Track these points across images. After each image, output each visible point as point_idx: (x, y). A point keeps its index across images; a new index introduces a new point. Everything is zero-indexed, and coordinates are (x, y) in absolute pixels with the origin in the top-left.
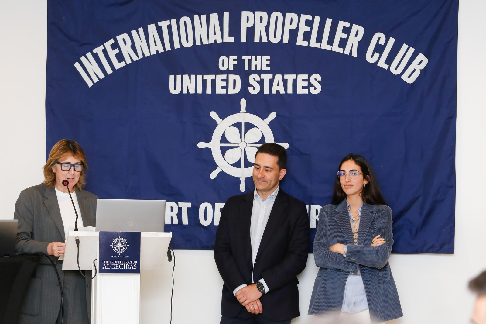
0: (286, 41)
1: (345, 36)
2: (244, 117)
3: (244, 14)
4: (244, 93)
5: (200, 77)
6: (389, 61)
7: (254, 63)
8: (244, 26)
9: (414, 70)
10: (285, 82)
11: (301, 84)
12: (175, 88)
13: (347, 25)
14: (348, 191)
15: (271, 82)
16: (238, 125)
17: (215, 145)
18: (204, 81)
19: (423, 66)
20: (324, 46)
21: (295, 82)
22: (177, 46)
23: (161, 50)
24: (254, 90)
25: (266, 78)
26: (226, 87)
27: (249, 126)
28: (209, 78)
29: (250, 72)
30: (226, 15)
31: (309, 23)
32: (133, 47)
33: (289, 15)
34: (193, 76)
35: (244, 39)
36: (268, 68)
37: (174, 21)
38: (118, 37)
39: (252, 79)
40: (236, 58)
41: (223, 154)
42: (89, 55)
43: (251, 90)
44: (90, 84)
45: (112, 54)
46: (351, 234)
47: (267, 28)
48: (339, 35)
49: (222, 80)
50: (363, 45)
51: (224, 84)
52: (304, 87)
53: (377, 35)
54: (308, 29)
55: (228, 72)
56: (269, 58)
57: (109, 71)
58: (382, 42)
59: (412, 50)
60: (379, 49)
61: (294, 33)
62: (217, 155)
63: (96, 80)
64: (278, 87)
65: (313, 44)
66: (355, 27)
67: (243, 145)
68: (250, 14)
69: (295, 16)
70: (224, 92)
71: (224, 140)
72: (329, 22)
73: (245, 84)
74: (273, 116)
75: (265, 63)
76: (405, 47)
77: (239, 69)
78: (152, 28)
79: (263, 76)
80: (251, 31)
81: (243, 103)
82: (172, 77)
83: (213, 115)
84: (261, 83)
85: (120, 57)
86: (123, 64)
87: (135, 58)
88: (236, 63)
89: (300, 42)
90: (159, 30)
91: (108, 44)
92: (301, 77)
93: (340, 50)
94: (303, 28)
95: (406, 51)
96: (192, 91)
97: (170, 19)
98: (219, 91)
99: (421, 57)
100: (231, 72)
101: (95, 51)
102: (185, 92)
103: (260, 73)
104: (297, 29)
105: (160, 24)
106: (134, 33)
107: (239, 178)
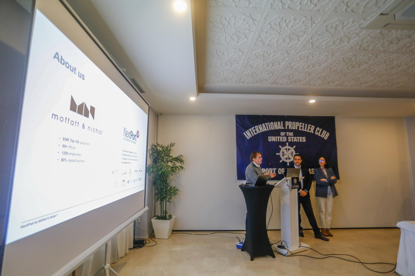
0: (296, 129)
1: (310, 128)
2: (287, 147)
3: (286, 122)
4: (287, 141)
5: (276, 137)
6: (321, 134)
7: (289, 134)
8: (286, 125)
9: (327, 137)
10: (297, 139)
11: (301, 139)
12: (270, 140)
13: (311, 125)
14: (321, 165)
15: (294, 139)
16: (286, 149)
17: (281, 154)
18: (277, 138)
19: (328, 136)
20: (305, 130)
21: (299, 139)
22: (270, 129)
23: (266, 130)
24: (290, 141)
25: (293, 138)
26: (283, 140)
27: (289, 149)
28: (278, 137)
29: (288, 136)
30: (282, 122)
31: (302, 125)
32: (259, 129)
33: (297, 123)
34: (274, 137)
35: (286, 128)
36: (293, 135)
37: (269, 123)
38: (255, 127)
39: (289, 138)
40: (285, 133)
41: (283, 156)
42: (248, 131)
43: (289, 140)
44: (248, 138)
45: (254, 131)
46: (325, 176)
47: (292, 126)
48: (309, 128)
49: (282, 138)
50: (315, 130)
51: (282, 139)
52: (302, 140)
53: (317, 128)
54: (301, 126)
55: (283, 136)
56: (293, 133)
57: (253, 135)
58: (319, 130)
60: (318, 131)
61: (298, 127)
62: (281, 157)
63: (250, 137)
64: (295, 140)
65: (303, 130)
67: (288, 154)
68: (287, 122)
69: (298, 123)
70: (282, 141)
71: (283, 153)
72: (306, 125)
73: (287, 139)
74: (294, 147)
76: (324, 131)
77: (286, 135)
78: (263, 125)
79: (292, 137)
80: (288, 126)
81: (287, 144)
82: (269, 137)
83: (280, 146)
84: (291, 139)
85: (256, 132)
86: (256, 133)
87: (260, 132)
88: (285, 134)
89: (300, 129)
90: (265, 125)
91: (253, 128)
92: (301, 138)
93: (309, 131)
94: (300, 126)
95: (325, 132)
96: (274, 141)
97: (268, 122)
98: (281, 141)
99: (328, 133)
100: (284, 136)
101: (249, 130)
102: (273, 141)
103: (291, 136)
104: (299, 126)
105: (266, 124)
106: (259, 125)
107: (287, 162)
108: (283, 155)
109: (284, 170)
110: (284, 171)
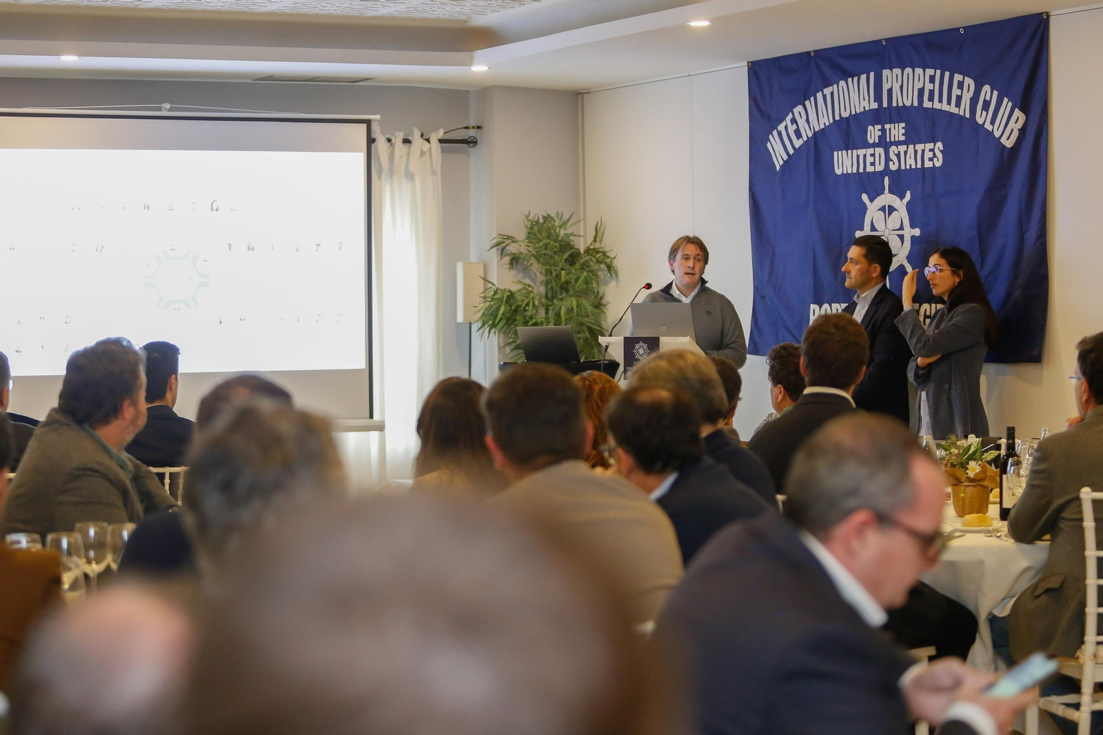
0: (916, 104)
1: (960, 92)
2: (887, 198)
3: (885, 73)
4: (887, 169)
5: (855, 151)
6: (993, 121)
7: (893, 132)
8: (885, 88)
9: (1013, 131)
10: (915, 154)
11: (927, 155)
12: (838, 168)
13: (961, 78)
15: (906, 154)
16: (883, 209)
18: (858, 156)
19: (1020, 125)
20: (945, 106)
21: (923, 152)
22: (838, 117)
23: (827, 123)
24: (893, 167)
25: (902, 148)
26: (874, 164)
27: (891, 209)
28: (861, 152)
29: (892, 143)
30: (872, 74)
31: (932, 79)
32: (807, 120)
33: (917, 71)
34: (850, 153)
35: (885, 103)
36: (902, 138)
37: (835, 87)
38: (795, 110)
39: (892, 151)
40: (880, 127)
42: (775, 133)
43: (891, 164)
44: (778, 167)
45: (792, 131)
47: (901, 88)
48: (955, 91)
49: (871, 155)
50: (973, 103)
51: (872, 159)
52: (930, 159)
53: (985, 88)
54: (932, 86)
55: (874, 145)
56: (904, 125)
57: (791, 151)
58: (988, 97)
59: (1010, 105)
60: (986, 106)
61: (921, 93)
63: (782, 162)
64: (911, 161)
65: (937, 106)
66: (967, 80)
67: (887, 233)
68: (889, 72)
69: (921, 71)
70: (872, 169)
71: (873, 227)
72: (947, 74)
73: (887, 159)
74: (908, 196)
75: (902, 131)
76: (1005, 100)
77: (882, 141)
78: (819, 97)
79: (899, 148)
80: (890, 93)
81: (887, 181)
82: (835, 153)
83: (865, 198)
84: (898, 156)
85: (798, 134)
86: (801, 142)
87: (809, 135)
88: (880, 133)
89: (927, 104)
90: (825, 99)
91: (788, 120)
92: (927, 147)
93: (957, 111)
94: (928, 86)
95: (1006, 106)
96: (850, 171)
97: (832, 84)
98: (869, 168)
99: (1017, 112)
100: (878, 145)
101: (779, 128)
102: (845, 171)
103: (898, 143)
104: (923, 88)
105: (826, 91)
106: (806, 103)
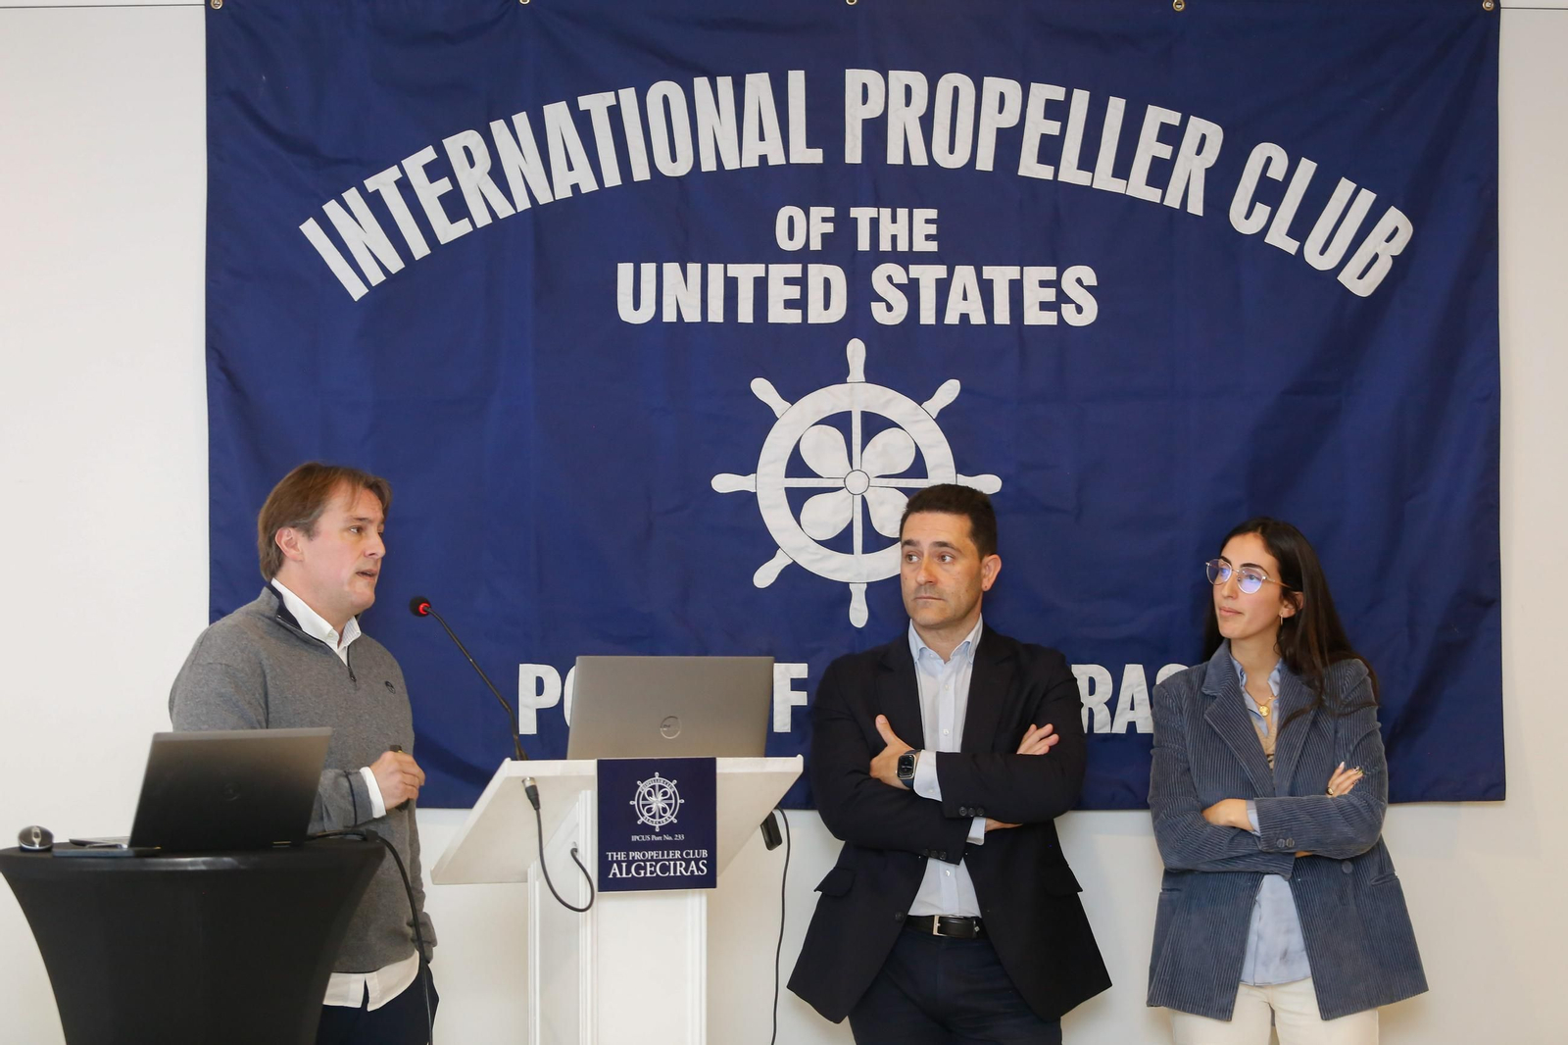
0: (985, 162)
1: (1165, 151)
2: (857, 394)
3: (855, 78)
4: (857, 319)
5: (716, 271)
6: (1301, 228)
7: (886, 230)
8: (855, 115)
9: (1376, 257)
10: (986, 288)
11: (1033, 295)
12: (637, 305)
13: (1173, 118)
15: (943, 288)
16: (840, 421)
17: (768, 483)
18: (731, 285)
19: (1398, 246)
20: (1103, 179)
21: (1016, 288)
22: (641, 173)
23: (589, 185)
24: (889, 313)
25: (928, 276)
26: (801, 304)
27: (875, 424)
28: (746, 273)
30: (797, 80)
31: (1057, 111)
32: (497, 174)
33: (993, 85)
34: (694, 269)
35: (853, 154)
36: (933, 246)
37: (628, 96)
38: (448, 143)
39: (883, 277)
40: (830, 212)
41: (796, 511)
42: (352, 196)
43: (878, 311)
44: (357, 290)
45: (430, 194)
47: (927, 122)
48: (1149, 147)
49: (789, 281)
50: (1222, 180)
51: (794, 292)
52: (1044, 306)
53: (1262, 152)
54: (1053, 128)
55: (804, 256)
56: (933, 213)
57: (420, 249)
58: (1277, 172)
59: (1367, 198)
60: (1270, 192)
62: (775, 515)
63: (376, 277)
64: (964, 305)
65: (1070, 172)
66: (1197, 126)
67: (856, 483)
68: (872, 77)
69: (1012, 88)
70: (794, 317)
71: (797, 465)
72: (1116, 107)
73: (861, 294)
74: (948, 392)
75: (922, 229)
76: (1345, 187)
77: (839, 247)
78: (557, 115)
79: (916, 271)
80: (876, 130)
81: (856, 351)
82: (625, 271)
83: (763, 389)
84: (911, 290)
85: (455, 206)
86: (463, 227)
87: (504, 210)
88: (829, 228)
89: (1030, 166)
90: (583, 123)
91: (415, 164)
92: (1034, 274)
93: (1153, 195)
94: (1038, 126)
95: (1350, 201)
96: (692, 315)
97: (614, 87)
98: (778, 314)
99: (1394, 217)
100: (820, 258)
101: (371, 184)
102: (669, 316)
103: (907, 259)
104: (1020, 128)
105: (585, 102)
106: (498, 127)
107: (846, 585)
108: (797, 500)
109: (797, 685)
110: (801, 698)
